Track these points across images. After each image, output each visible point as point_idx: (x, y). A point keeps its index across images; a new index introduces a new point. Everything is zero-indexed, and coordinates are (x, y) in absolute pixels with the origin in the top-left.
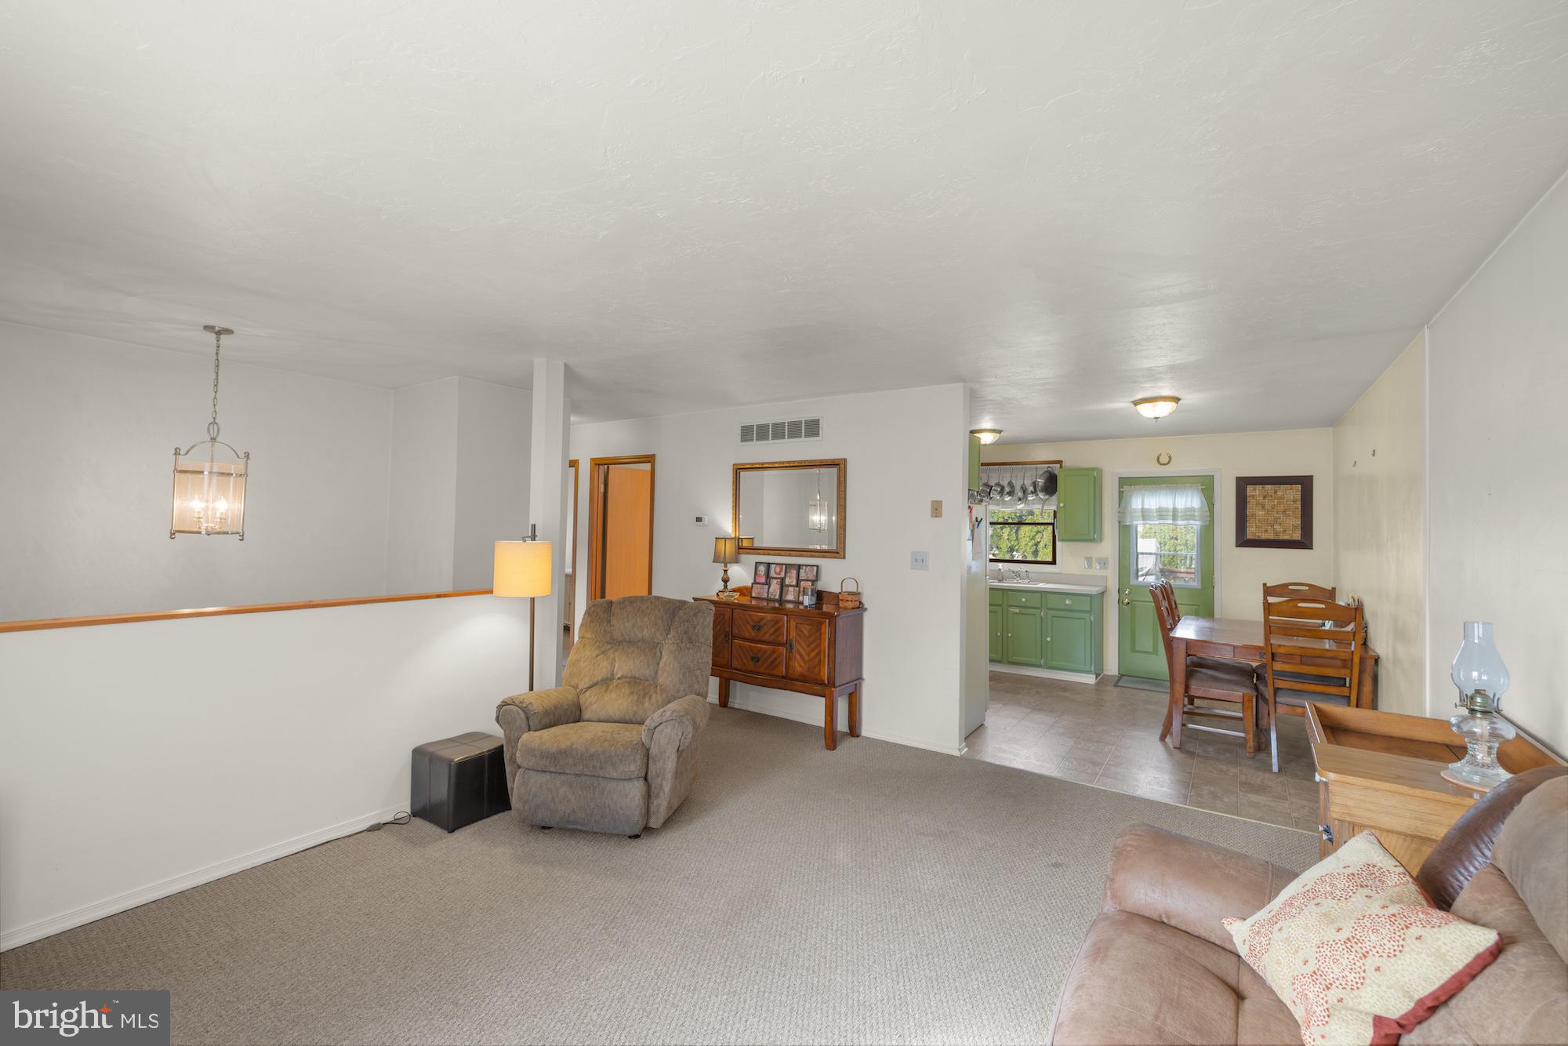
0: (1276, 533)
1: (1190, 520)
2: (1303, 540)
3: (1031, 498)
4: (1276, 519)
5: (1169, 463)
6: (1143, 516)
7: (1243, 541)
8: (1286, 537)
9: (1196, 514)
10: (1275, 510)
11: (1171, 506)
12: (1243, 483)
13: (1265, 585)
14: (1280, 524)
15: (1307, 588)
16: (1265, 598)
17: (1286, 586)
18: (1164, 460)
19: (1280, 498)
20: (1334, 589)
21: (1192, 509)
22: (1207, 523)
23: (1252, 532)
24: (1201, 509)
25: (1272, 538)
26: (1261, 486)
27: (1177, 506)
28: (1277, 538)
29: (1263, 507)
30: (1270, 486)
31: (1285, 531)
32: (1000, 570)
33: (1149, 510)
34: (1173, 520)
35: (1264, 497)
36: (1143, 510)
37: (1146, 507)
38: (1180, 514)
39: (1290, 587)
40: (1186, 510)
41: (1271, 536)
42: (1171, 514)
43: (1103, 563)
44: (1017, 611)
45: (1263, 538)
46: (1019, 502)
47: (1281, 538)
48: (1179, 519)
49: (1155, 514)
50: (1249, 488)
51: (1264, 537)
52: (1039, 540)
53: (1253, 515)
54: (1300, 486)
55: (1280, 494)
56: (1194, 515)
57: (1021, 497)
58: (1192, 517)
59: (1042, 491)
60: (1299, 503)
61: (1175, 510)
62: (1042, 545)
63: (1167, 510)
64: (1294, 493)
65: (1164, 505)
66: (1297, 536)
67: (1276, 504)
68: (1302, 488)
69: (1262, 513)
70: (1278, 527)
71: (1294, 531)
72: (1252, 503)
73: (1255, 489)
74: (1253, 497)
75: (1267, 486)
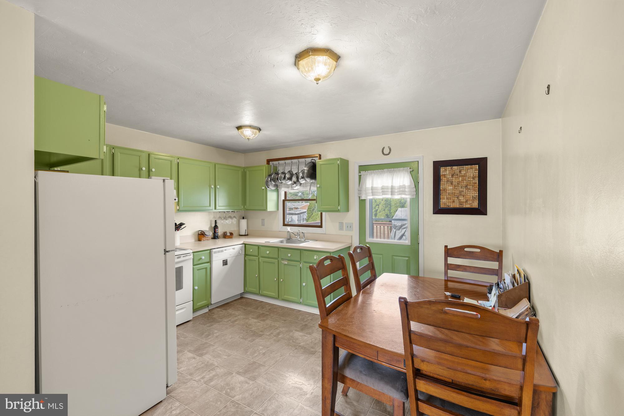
0: (461, 203)
1: (402, 194)
2: (479, 208)
3: (302, 181)
4: (460, 192)
5: (389, 153)
6: (372, 193)
7: (438, 210)
8: (468, 206)
9: (407, 190)
10: (460, 185)
11: (390, 185)
12: (438, 165)
13: (446, 247)
14: (464, 196)
15: (478, 250)
16: (446, 260)
17: (462, 248)
18: (386, 151)
19: (464, 176)
20: (501, 252)
21: (404, 187)
22: (414, 197)
23: (444, 202)
24: (409, 186)
25: (458, 206)
26: (450, 167)
27: (394, 185)
28: (461, 206)
29: (452, 183)
30: (456, 167)
31: (467, 201)
32: (288, 232)
33: (376, 189)
34: (392, 194)
35: (452, 176)
36: (372, 188)
37: (375, 186)
38: (396, 191)
39: (466, 249)
40: (400, 187)
41: (456, 205)
42: (390, 190)
43: (350, 227)
44: (286, 263)
46: (295, 185)
47: (464, 207)
48: (396, 194)
49: (381, 191)
50: (442, 169)
51: (452, 206)
52: (377, 209)
53: (445, 190)
54: (477, 166)
55: (463, 172)
56: (405, 191)
57: (295, 181)
58: (403, 192)
59: (308, 177)
60: (477, 179)
61: (392, 188)
62: (378, 211)
63: (387, 188)
64: (473, 171)
65: (386, 185)
66: (475, 205)
67: (460, 180)
68: (478, 168)
69: (451, 188)
70: (461, 198)
71: (473, 200)
72: (443, 180)
73: (446, 170)
74: (444, 176)
75: (454, 167)
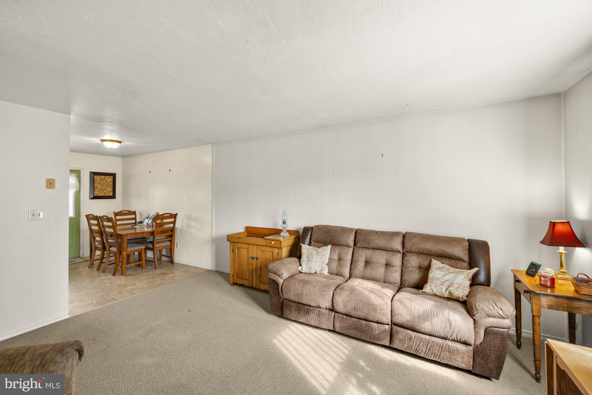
0: (105, 194)
2: (113, 196)
4: (105, 188)
7: (93, 197)
8: (108, 195)
9: (74, 186)
10: (104, 185)
12: (92, 174)
15: (127, 212)
17: (121, 212)
19: (106, 181)
21: (73, 184)
22: (78, 190)
23: (97, 193)
24: (76, 184)
25: (103, 195)
26: (99, 176)
28: (105, 195)
29: (100, 184)
30: (103, 176)
31: (107, 193)
35: (101, 180)
39: (123, 212)
45: (100, 195)
47: (106, 195)
50: (94, 176)
53: (97, 187)
55: (106, 179)
60: (112, 183)
64: (110, 179)
66: (111, 194)
67: (105, 183)
68: (112, 178)
69: (100, 186)
70: (105, 191)
71: (110, 193)
72: (96, 182)
73: (97, 177)
74: (97, 180)
75: (101, 176)
